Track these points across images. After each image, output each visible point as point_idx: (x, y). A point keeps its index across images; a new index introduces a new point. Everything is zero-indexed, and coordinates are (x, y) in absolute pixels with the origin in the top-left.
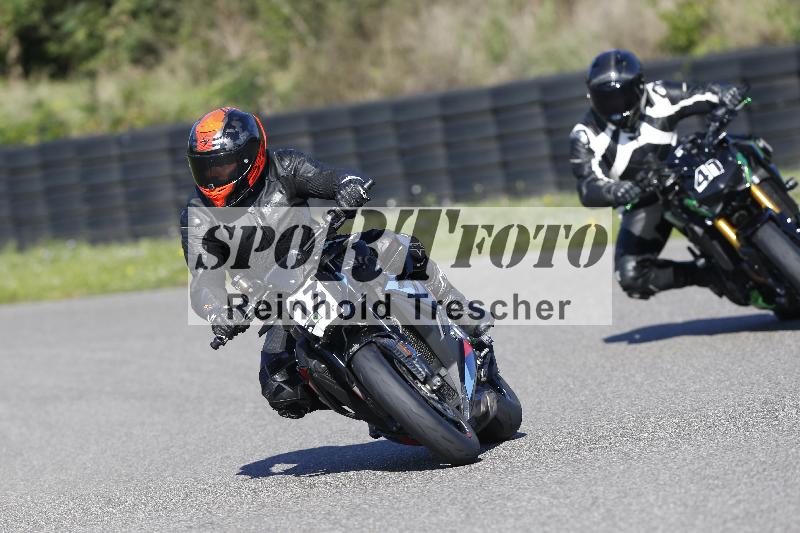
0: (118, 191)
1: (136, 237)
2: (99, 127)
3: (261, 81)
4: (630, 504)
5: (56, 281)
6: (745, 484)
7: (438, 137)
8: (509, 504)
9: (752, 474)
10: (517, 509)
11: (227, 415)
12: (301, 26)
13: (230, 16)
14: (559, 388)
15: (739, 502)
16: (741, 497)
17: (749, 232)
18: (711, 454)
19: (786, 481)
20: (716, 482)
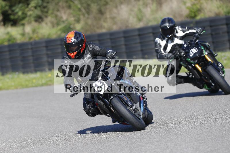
0: (31, 58)
1: (36, 71)
2: (25, 40)
3: (72, 26)
4: (178, 148)
5: (13, 84)
6: (211, 142)
7: (123, 42)
8: (143, 148)
9: (212, 139)
10: (145, 149)
11: (62, 122)
12: (84, 11)
13: (63, 8)
14: (157, 115)
15: (209, 147)
16: (209, 146)
17: (205, 68)
18: (201, 133)
19: (222, 141)
20: (202, 141)
